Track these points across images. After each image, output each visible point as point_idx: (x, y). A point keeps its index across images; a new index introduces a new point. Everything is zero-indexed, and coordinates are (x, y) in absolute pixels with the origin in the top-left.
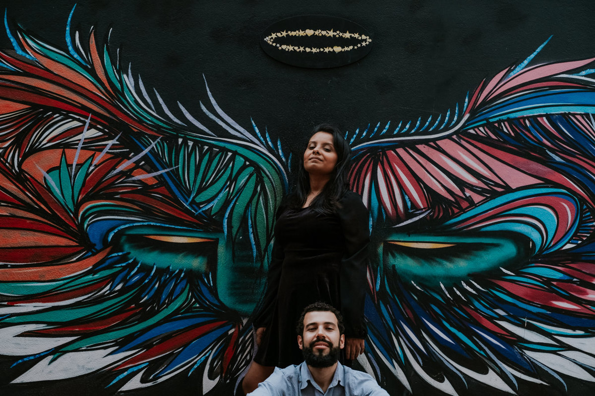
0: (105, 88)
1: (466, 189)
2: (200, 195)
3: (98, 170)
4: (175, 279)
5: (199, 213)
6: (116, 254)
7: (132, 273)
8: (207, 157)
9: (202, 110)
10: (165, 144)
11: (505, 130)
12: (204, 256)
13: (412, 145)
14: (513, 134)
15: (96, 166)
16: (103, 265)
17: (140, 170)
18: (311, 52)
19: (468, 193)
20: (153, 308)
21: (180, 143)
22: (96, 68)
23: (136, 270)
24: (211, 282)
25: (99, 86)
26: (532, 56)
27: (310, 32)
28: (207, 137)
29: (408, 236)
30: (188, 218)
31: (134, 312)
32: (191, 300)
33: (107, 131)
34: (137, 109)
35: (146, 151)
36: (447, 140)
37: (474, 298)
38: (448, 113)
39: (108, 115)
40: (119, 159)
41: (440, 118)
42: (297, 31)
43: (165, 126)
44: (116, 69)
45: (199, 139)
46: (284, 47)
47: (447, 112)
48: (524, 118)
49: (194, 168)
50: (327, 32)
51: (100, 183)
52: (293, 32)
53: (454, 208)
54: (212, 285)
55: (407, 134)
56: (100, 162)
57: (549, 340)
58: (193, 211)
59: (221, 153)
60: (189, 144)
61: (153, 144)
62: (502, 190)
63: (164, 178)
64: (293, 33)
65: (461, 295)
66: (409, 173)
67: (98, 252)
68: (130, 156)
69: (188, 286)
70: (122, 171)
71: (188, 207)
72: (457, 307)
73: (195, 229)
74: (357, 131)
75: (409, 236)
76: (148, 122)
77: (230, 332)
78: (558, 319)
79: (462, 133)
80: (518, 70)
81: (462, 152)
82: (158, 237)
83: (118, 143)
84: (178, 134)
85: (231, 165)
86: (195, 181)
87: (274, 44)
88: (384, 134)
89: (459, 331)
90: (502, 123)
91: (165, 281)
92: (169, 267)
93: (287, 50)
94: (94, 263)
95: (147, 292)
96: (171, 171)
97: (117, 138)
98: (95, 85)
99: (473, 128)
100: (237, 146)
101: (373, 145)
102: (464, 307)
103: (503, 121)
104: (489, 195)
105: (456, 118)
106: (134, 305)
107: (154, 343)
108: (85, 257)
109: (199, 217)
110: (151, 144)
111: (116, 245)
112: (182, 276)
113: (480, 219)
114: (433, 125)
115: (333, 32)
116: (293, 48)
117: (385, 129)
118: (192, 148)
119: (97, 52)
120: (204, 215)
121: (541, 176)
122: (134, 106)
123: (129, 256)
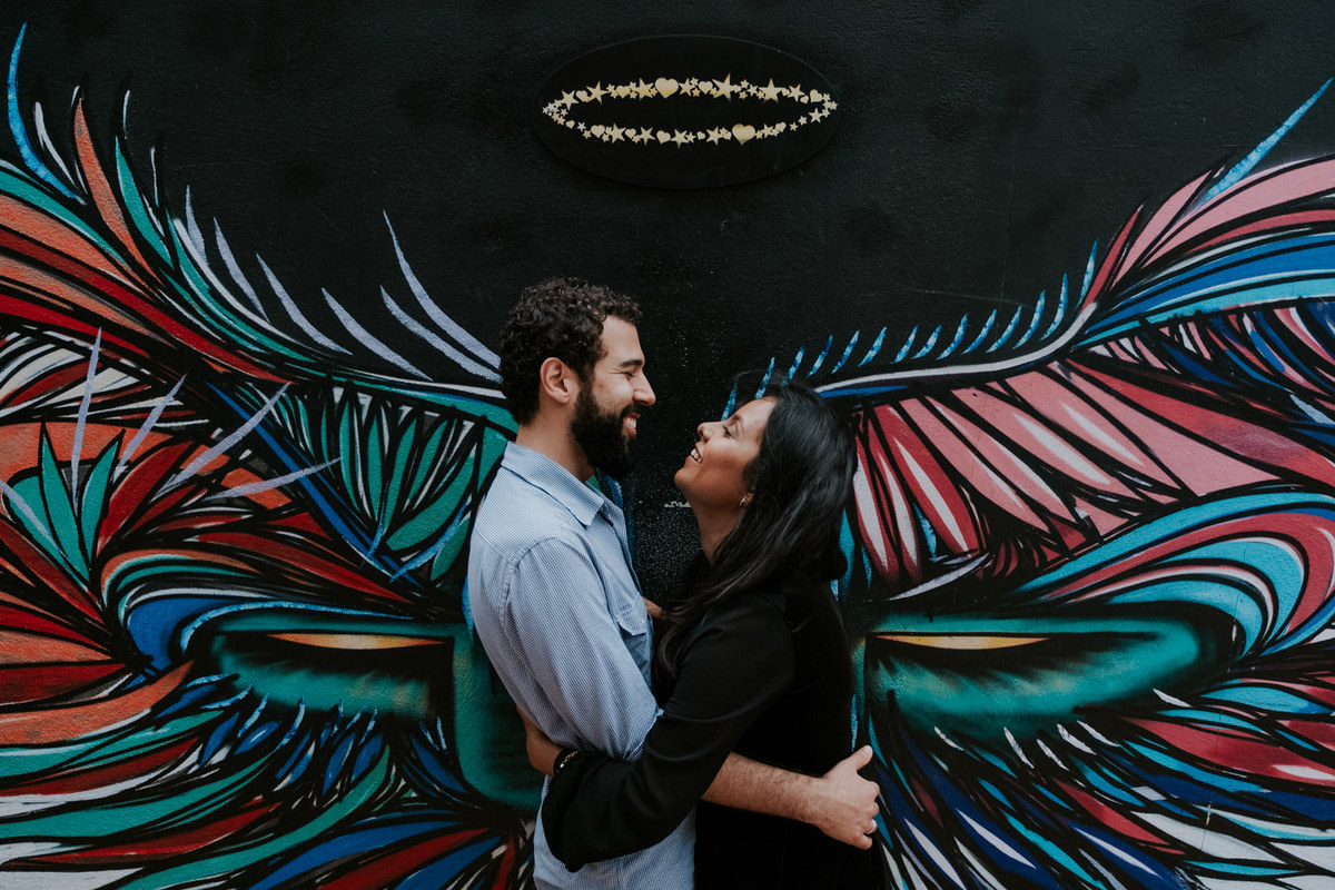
0: (129, 259)
1: (1079, 501)
2: (398, 533)
3: (135, 474)
4: (353, 736)
5: (400, 577)
6: (204, 680)
7: (249, 723)
8: (409, 435)
9: (388, 312)
10: (300, 403)
11: (1188, 344)
12: (420, 679)
13: (942, 391)
14: (1207, 355)
15: (131, 465)
16: (177, 706)
17: (242, 471)
18: (671, 144)
19: (1084, 510)
20: (306, 803)
21: (337, 399)
22: (98, 204)
23: (256, 715)
24: (443, 741)
25: (114, 254)
26: (1273, 139)
27: (667, 87)
28: (406, 381)
29: (928, 619)
30: (375, 590)
31: (263, 811)
32: (397, 782)
33: (148, 373)
34: (218, 312)
35: (252, 423)
36: (1034, 376)
37: (1087, 764)
38: (1041, 303)
39: (146, 332)
40: (185, 446)
41: (1017, 316)
42: (633, 85)
43: (295, 355)
44: (152, 204)
45: (387, 388)
46: (598, 130)
47: (1038, 298)
48: (1239, 312)
49: (379, 464)
50: (715, 85)
51: (144, 506)
52: (620, 87)
53: (1045, 550)
54: (444, 747)
55: (931, 361)
56: (138, 455)
57: (1262, 852)
58: (383, 571)
59: (445, 424)
60: (362, 401)
61: (269, 405)
62: (1171, 500)
63: (304, 491)
64: (622, 91)
65: (1054, 757)
66: (934, 462)
67: (160, 675)
68: (214, 436)
69: (388, 749)
70: (196, 475)
71: (372, 563)
72: (1045, 787)
73: (394, 617)
74: (799, 357)
75: (931, 620)
76: (250, 346)
77: (497, 853)
78: (1286, 805)
79: (1076, 356)
80: (1233, 179)
81: (1073, 406)
82: (304, 636)
83: (178, 403)
84: (329, 376)
85: (473, 453)
86: (384, 497)
87: (571, 124)
88: (868, 363)
89: (1047, 838)
90: (1181, 326)
91: (330, 739)
92: (336, 707)
93: (605, 138)
94: (153, 701)
95: (288, 765)
96: (321, 472)
97: (175, 390)
98: (102, 251)
99: (1104, 342)
100: (486, 405)
101: (840, 393)
102: (1061, 784)
103: (1184, 320)
104: (1135, 514)
105: (1059, 316)
106: (260, 797)
107: (318, 881)
108: (129, 686)
109: (402, 586)
110: (264, 403)
111: (201, 657)
112: (370, 727)
113: (1112, 574)
114: (1000, 337)
115: (732, 84)
116: (623, 134)
117: (873, 349)
118: (369, 411)
119: (96, 161)
120: (412, 580)
121: (1274, 462)
122: (209, 304)
123: (237, 683)
